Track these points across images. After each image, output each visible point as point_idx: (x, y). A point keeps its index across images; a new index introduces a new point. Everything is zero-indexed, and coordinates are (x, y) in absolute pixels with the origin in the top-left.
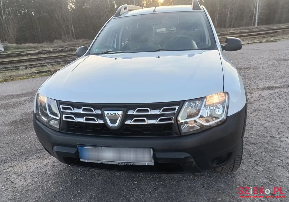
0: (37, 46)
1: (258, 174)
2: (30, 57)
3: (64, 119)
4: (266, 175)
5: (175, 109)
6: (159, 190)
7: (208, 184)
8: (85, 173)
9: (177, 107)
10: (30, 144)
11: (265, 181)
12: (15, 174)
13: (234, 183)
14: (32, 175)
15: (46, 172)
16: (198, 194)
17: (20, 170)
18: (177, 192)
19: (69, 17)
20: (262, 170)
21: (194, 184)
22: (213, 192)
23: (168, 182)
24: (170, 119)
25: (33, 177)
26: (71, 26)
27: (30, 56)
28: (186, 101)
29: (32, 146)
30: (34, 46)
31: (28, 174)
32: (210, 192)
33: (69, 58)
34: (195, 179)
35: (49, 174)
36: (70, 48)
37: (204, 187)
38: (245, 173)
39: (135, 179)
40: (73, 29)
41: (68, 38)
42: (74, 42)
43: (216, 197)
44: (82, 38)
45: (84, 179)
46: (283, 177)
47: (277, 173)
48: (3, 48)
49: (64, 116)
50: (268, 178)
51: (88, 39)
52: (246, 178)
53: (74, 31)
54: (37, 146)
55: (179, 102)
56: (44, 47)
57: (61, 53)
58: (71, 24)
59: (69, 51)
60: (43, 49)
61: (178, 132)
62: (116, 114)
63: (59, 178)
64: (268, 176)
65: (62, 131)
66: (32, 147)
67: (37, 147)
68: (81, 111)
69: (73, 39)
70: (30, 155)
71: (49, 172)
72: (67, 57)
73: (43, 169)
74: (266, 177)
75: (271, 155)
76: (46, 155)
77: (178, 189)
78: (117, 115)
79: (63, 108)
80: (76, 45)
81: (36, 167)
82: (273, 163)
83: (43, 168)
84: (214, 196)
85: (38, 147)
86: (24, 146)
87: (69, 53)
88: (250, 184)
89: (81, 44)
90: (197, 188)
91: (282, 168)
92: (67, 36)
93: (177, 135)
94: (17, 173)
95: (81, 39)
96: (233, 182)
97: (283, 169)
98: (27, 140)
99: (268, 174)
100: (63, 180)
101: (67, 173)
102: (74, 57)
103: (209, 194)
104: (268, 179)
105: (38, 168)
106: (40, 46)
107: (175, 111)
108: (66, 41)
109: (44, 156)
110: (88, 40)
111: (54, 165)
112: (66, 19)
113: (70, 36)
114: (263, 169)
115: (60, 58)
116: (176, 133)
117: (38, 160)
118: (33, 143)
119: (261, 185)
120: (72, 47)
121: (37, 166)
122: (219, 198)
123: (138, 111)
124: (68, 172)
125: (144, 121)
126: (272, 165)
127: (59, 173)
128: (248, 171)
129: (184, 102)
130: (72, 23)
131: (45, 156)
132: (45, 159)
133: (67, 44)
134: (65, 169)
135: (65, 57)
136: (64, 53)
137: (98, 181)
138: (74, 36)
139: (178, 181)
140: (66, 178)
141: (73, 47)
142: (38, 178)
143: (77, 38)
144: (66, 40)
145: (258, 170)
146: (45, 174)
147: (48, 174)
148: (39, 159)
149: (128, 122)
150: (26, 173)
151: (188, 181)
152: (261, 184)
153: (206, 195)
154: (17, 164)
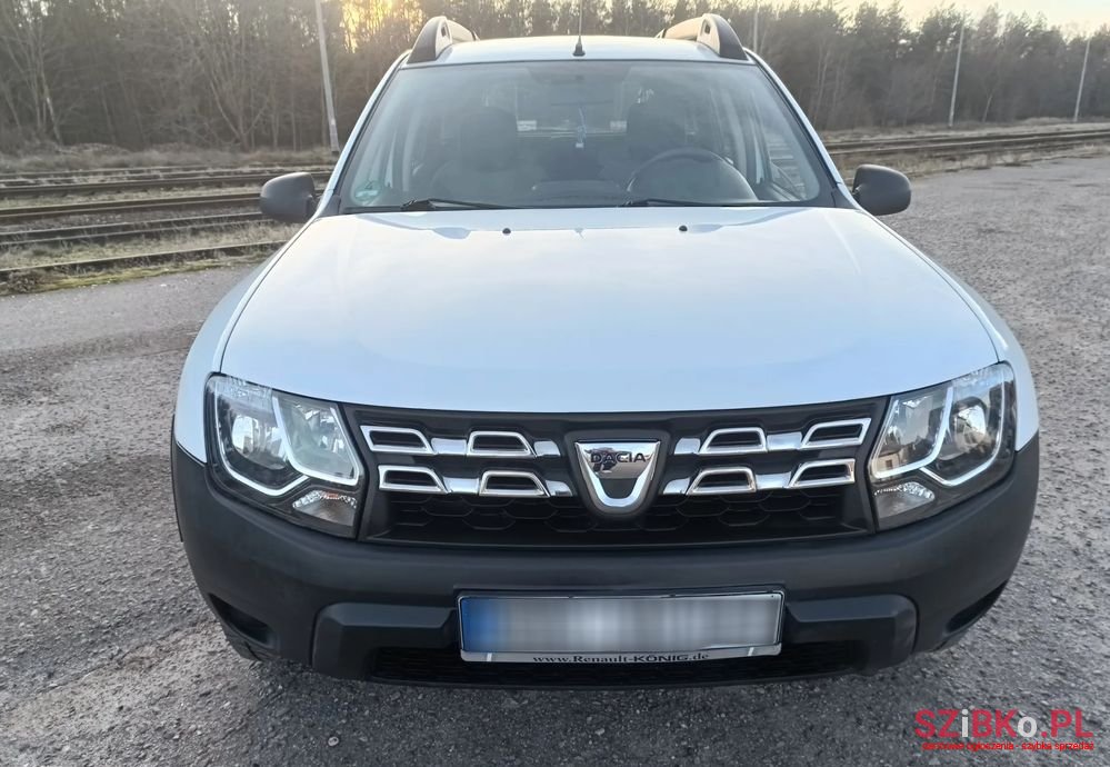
1: (1015, 653)
3: (383, 485)
4: (1042, 658)
5: (859, 427)
6: (703, 751)
7: (869, 708)
8: (367, 713)
9: (866, 423)
10: (47, 606)
11: (1048, 677)
12: (22, 750)
13: (953, 696)
14: (117, 746)
15: (178, 724)
16: (853, 753)
17: (41, 733)
18: (774, 753)
19: (30, 53)
20: (1019, 637)
21: (824, 716)
22: (901, 736)
23: (723, 715)
24: (841, 470)
25: (125, 755)
26: (42, 90)
28: (892, 398)
29: (60, 613)
31: (93, 746)
32: (891, 740)
33: (57, 224)
34: (818, 696)
35: (199, 733)
36: (51, 182)
37: (859, 721)
38: (972, 656)
39: (590, 719)
40: (48, 100)
41: (29, 138)
42: (60, 158)
43: (919, 755)
44: (89, 138)
45: (375, 741)
46: (1093, 658)
47: (1070, 645)
49: (383, 470)
50: (1053, 664)
51: (120, 144)
52: (982, 673)
53: (56, 110)
54: (86, 614)
55: (871, 402)
57: (13, 202)
58: (39, 80)
59: (47, 192)
61: (869, 517)
62: (633, 456)
63: (258, 747)
64: (1048, 660)
65: (370, 538)
66: (61, 616)
67: (89, 619)
68: (464, 448)
69: (49, 142)
70: (67, 655)
71: (198, 725)
72: (48, 216)
73: (157, 713)
74: (1044, 661)
75: (1022, 583)
76: (147, 648)
77: (776, 742)
78: (636, 459)
79: (377, 437)
80: (71, 169)
81: (121, 708)
82: (1039, 610)
83: (156, 708)
84: (912, 753)
85: (94, 618)
86: (20, 614)
87: (48, 202)
88: (1005, 693)
89: (97, 167)
90: (838, 731)
91: (1076, 626)
92: (20, 127)
93: (864, 531)
94: (32, 745)
95: (87, 145)
96: (948, 691)
97: (1081, 629)
98: (23, 588)
99: (1043, 649)
100: (278, 754)
101: (284, 723)
102: (81, 217)
103: (891, 747)
104: (1052, 668)
105: (129, 709)
107: (858, 436)
108: (20, 152)
109: (138, 654)
110: (119, 148)
111: (209, 693)
112: (16, 57)
113: (35, 128)
114: (1020, 634)
115: (17, 221)
116: (861, 523)
117: (117, 675)
118: (63, 599)
119: (1043, 695)
120: (56, 175)
121: (127, 704)
122: (931, 757)
123: (717, 442)
124: (287, 718)
125: (742, 479)
126: (1039, 619)
127: (246, 726)
128: (976, 646)
129: (887, 401)
130: (43, 75)
131: (144, 655)
132: (150, 667)
133: (29, 164)
134: (266, 703)
135: (39, 217)
136: (26, 202)
137: (437, 743)
138: (55, 129)
139: (759, 710)
140: (288, 745)
141: (60, 175)
142: (150, 757)
143: (67, 142)
144: (18, 147)
145: (1008, 642)
146: (181, 734)
147: (191, 733)
148: (117, 669)
149: (676, 487)
150: (81, 743)
151: (795, 707)
152: (1042, 691)
153: (881, 753)
154: (12, 704)
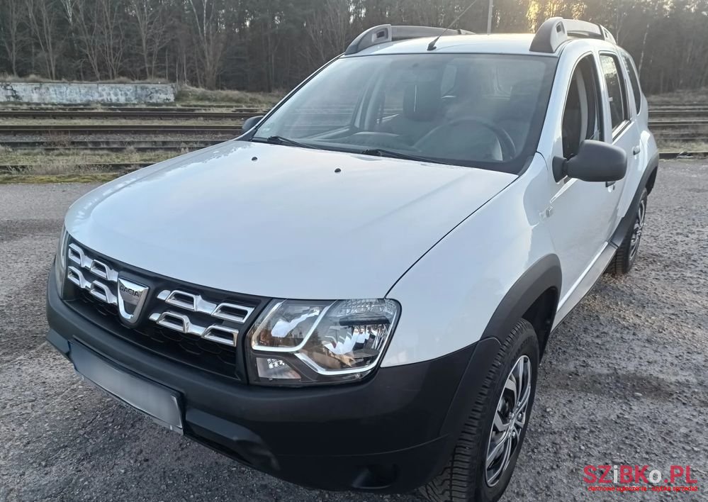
0: (244, 97)
2: (200, 122)
3: (69, 276)
5: (245, 312)
9: (250, 310)
24: (230, 336)
27: (202, 118)
28: (274, 300)
30: (237, 97)
48: (173, 95)
49: (70, 268)
55: (259, 298)
56: (260, 102)
60: (250, 107)
61: (243, 371)
62: (134, 292)
65: (65, 301)
68: (91, 266)
78: (135, 294)
93: (240, 380)
106: (251, 99)
107: (243, 318)
123: (175, 297)
125: (182, 323)
129: (270, 300)
149: (155, 317)
